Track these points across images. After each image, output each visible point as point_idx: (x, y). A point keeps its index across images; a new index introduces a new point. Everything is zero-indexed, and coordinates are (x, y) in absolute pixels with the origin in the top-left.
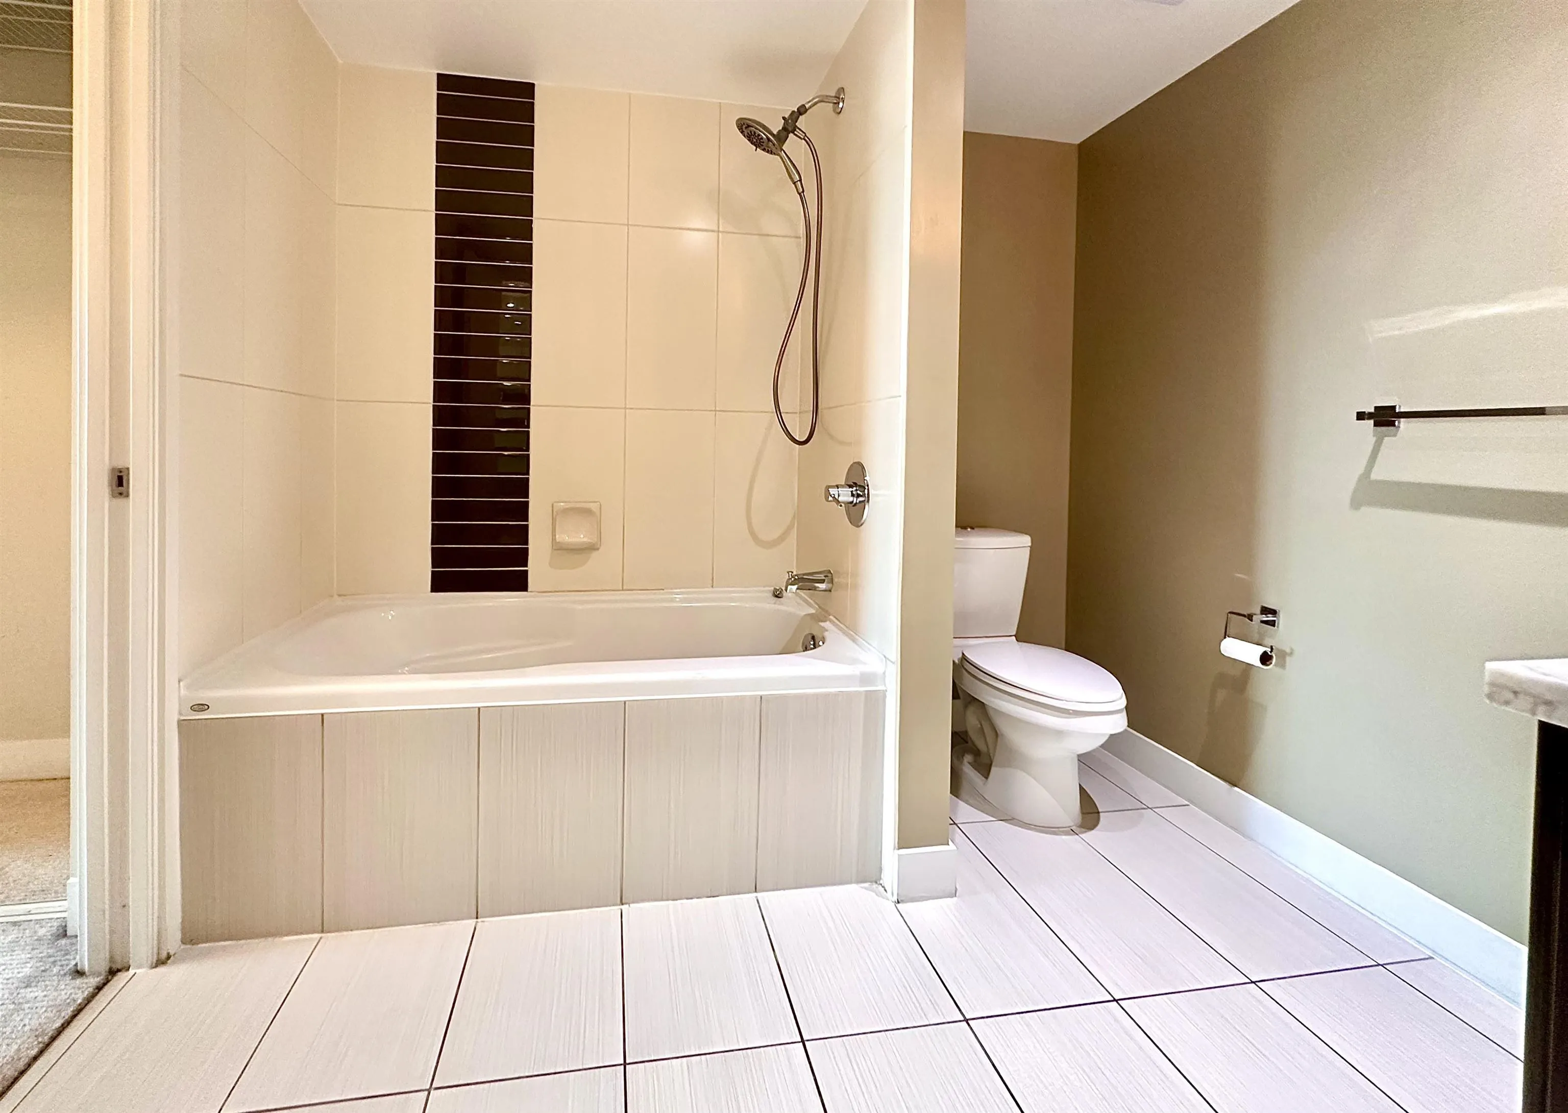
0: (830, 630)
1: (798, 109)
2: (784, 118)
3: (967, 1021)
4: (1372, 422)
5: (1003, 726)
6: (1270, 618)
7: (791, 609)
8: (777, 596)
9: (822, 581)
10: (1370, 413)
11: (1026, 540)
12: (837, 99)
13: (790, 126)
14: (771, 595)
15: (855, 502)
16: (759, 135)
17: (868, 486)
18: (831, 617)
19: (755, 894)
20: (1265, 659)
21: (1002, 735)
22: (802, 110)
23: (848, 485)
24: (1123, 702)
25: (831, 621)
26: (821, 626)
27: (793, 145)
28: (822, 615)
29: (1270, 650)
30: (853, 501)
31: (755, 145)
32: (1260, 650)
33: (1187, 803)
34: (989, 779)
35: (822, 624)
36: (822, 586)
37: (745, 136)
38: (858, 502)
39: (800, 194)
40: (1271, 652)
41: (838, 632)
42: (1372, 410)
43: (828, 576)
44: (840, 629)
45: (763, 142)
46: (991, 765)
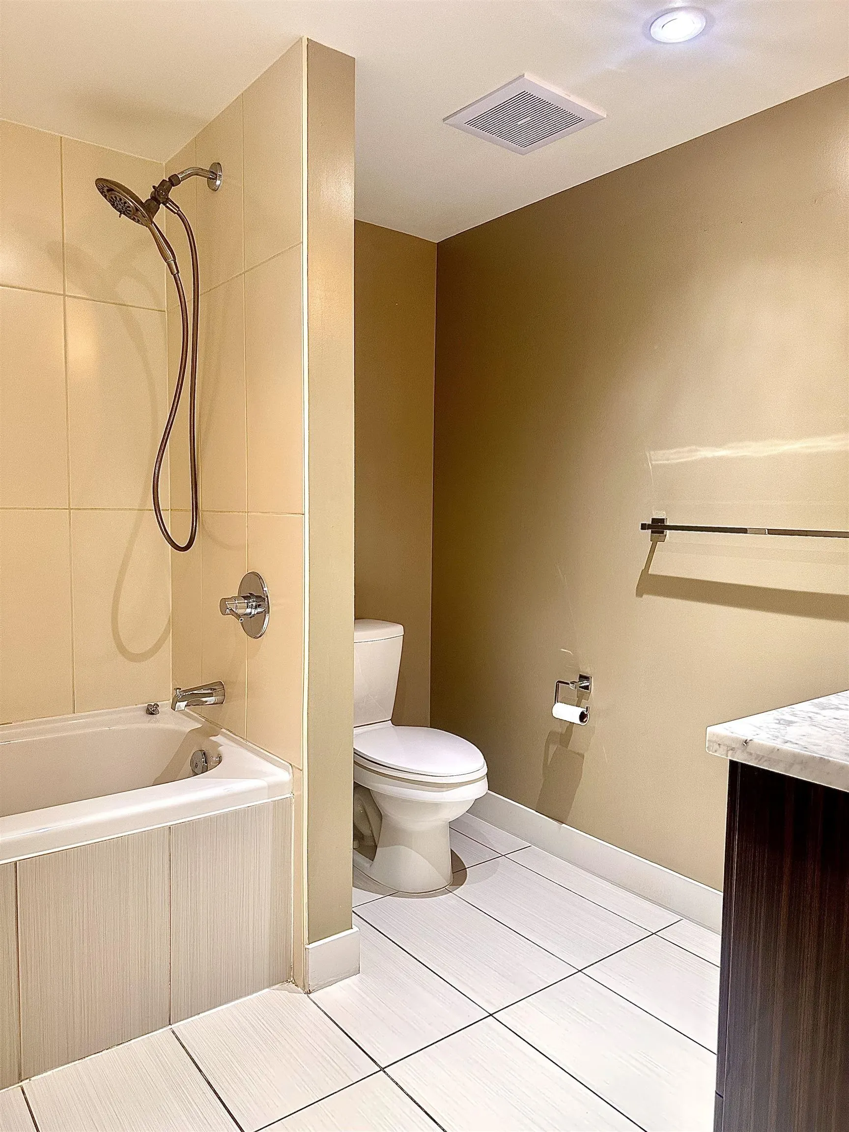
0: (224, 744)
1: (169, 178)
2: (154, 187)
3: (382, 1069)
4: (650, 531)
5: (387, 808)
6: (585, 684)
7: (171, 726)
8: (152, 714)
9: (210, 695)
10: (649, 525)
11: (397, 630)
12: (213, 174)
13: (160, 196)
14: (143, 713)
15: (253, 613)
16: (125, 203)
17: (267, 597)
18: (223, 730)
19: (170, 1027)
20: (582, 717)
21: (386, 815)
22: (173, 181)
23: (243, 597)
24: (485, 770)
25: (224, 735)
26: (211, 740)
27: (162, 216)
28: (211, 729)
29: (585, 710)
30: (251, 613)
31: (120, 212)
32: (579, 710)
33: (530, 845)
34: (375, 860)
35: (213, 738)
36: (211, 700)
37: (107, 200)
38: (256, 613)
39: (174, 276)
40: (587, 711)
41: (233, 744)
42: (650, 523)
43: (216, 688)
44: (234, 740)
45: (130, 211)
46: (376, 847)
